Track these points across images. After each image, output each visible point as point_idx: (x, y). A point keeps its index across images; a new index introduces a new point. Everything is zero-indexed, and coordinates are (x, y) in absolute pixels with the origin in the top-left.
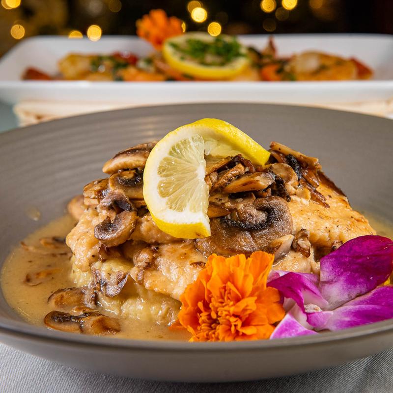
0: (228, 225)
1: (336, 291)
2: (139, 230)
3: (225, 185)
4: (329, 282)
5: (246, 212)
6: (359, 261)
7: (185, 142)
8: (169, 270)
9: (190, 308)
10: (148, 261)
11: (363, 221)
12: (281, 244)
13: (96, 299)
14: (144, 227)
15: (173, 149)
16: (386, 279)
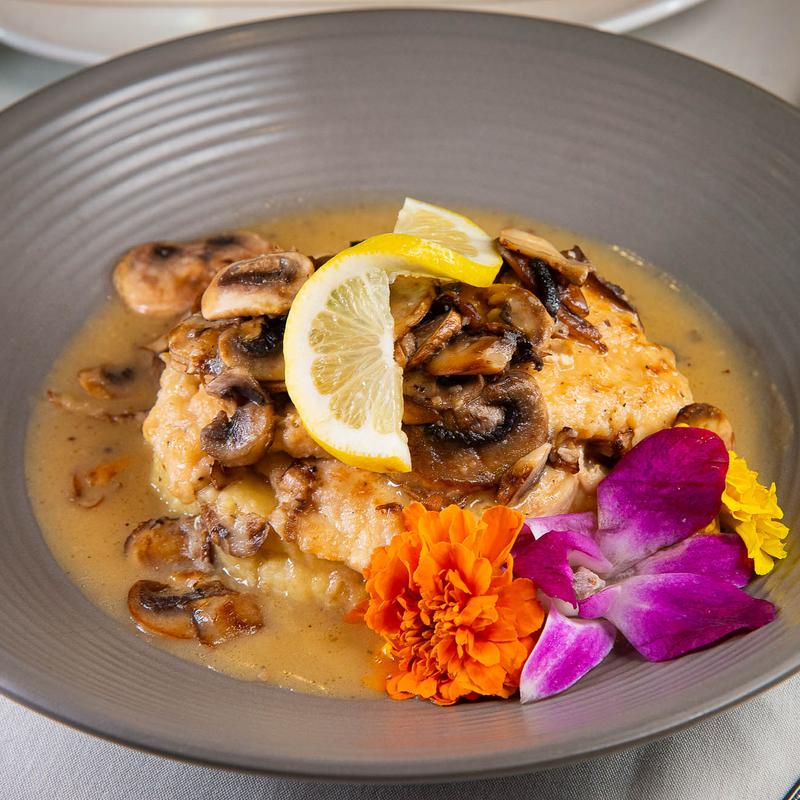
0: (439, 438)
1: (624, 545)
2: (281, 440)
3: (431, 358)
4: (613, 530)
5: (468, 414)
6: (665, 491)
7: (354, 283)
8: (338, 513)
9: (385, 603)
10: (299, 496)
11: (665, 367)
12: (531, 469)
13: (211, 554)
14: (289, 436)
15: (334, 294)
16: (709, 523)
